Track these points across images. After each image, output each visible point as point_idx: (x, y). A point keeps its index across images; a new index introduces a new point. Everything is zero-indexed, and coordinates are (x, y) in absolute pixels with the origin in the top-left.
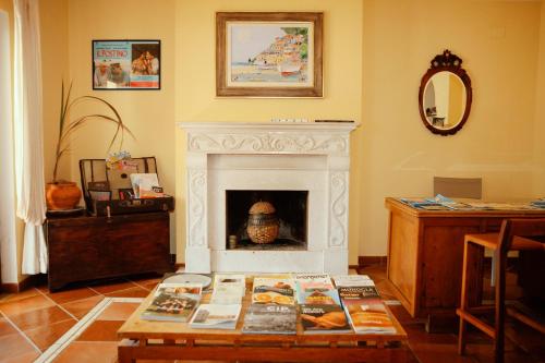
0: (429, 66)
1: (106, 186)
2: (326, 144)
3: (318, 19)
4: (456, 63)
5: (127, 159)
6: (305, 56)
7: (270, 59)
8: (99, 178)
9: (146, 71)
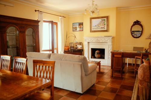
0: (133, 24)
1: (73, 47)
2: (107, 40)
3: (107, 17)
4: (139, 23)
5: (77, 43)
6: (105, 24)
7: (99, 25)
8: (72, 46)
9: (81, 28)
